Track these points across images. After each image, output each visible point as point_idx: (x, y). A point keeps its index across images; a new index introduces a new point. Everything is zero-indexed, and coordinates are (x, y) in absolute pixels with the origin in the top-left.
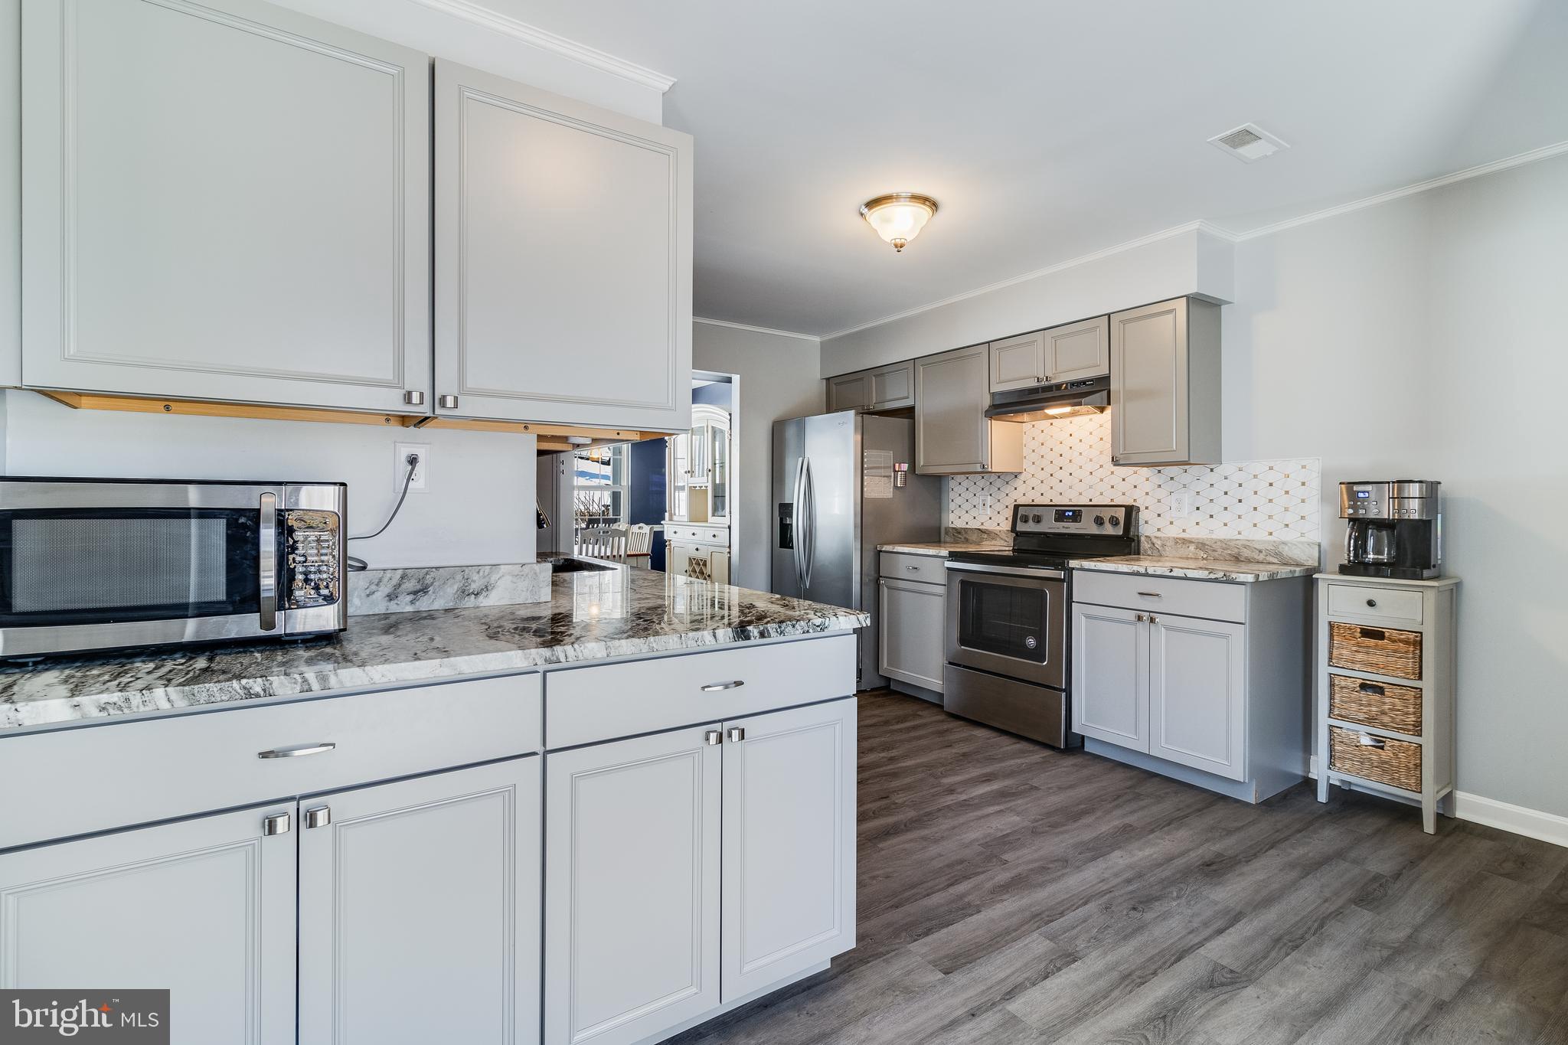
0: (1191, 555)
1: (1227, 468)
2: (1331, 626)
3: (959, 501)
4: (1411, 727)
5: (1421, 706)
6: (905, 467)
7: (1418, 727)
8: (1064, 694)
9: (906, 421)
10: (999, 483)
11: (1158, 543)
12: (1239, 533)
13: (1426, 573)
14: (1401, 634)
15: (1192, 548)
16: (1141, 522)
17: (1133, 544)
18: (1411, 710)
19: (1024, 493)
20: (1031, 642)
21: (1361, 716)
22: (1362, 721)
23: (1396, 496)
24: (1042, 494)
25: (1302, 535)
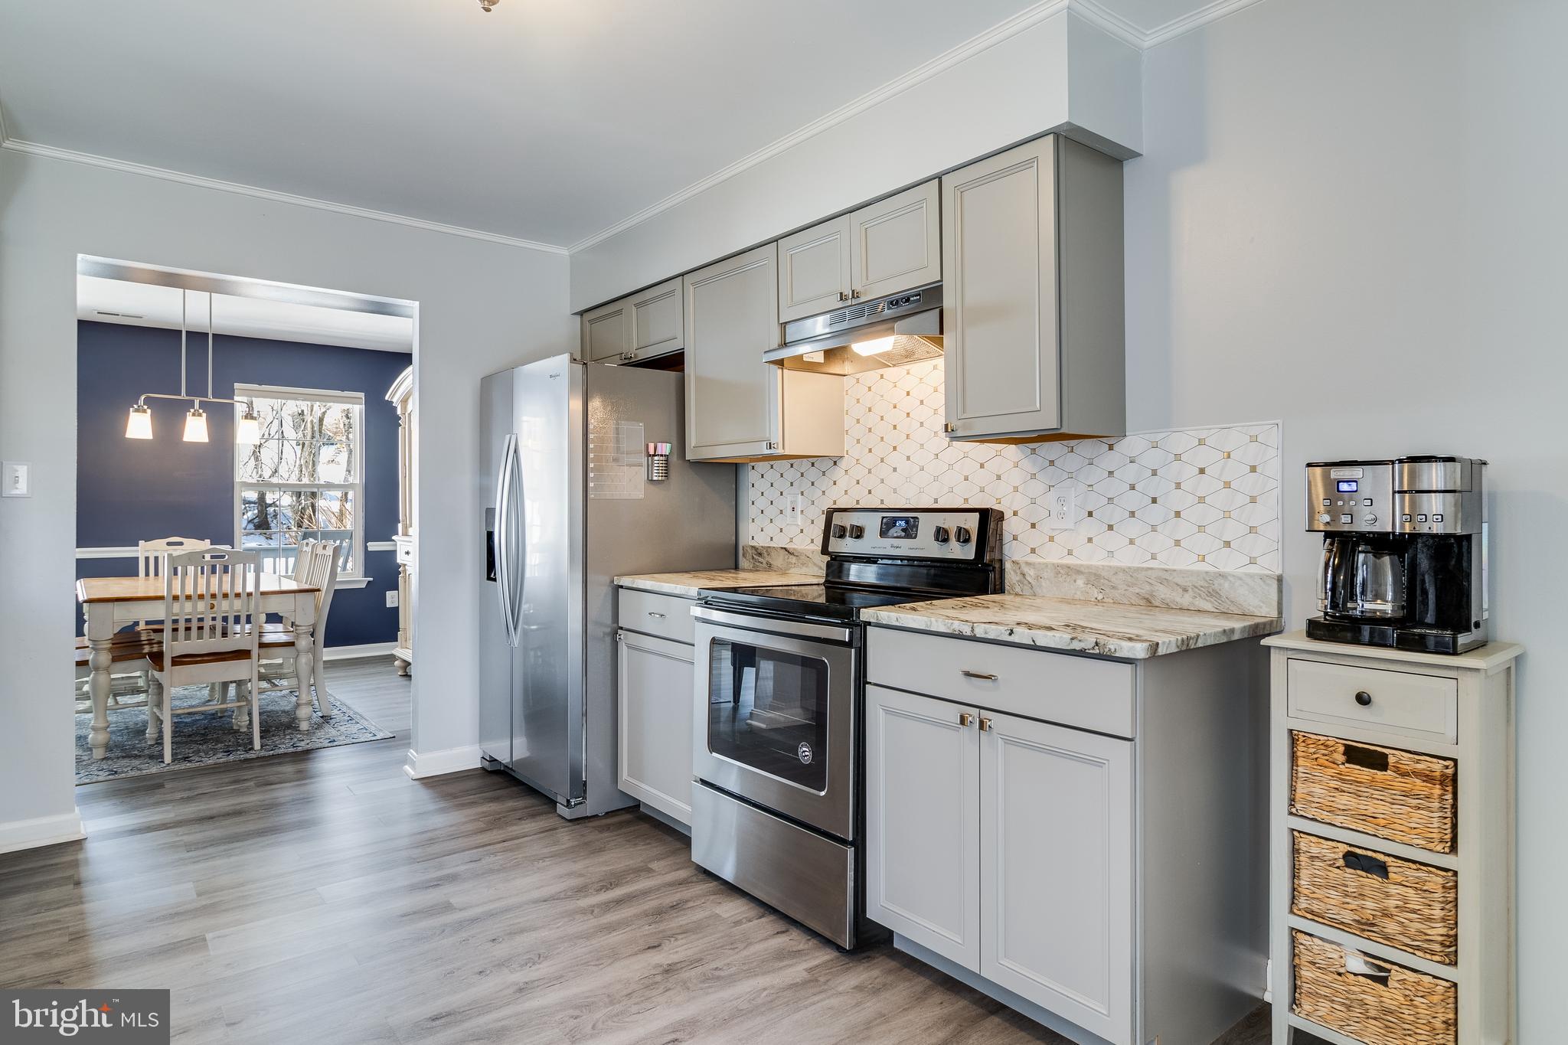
0: (1079, 596)
1: (1132, 443)
2: (1293, 737)
3: (761, 503)
4: (1437, 947)
5: (1456, 906)
6: (665, 448)
7: (1449, 947)
8: (850, 852)
9: (671, 375)
10: (812, 474)
11: (1031, 573)
12: (1154, 557)
13: (1463, 639)
14: (1418, 762)
15: (1080, 582)
16: (1007, 537)
17: (991, 575)
18: (1438, 913)
19: (843, 490)
20: (805, 753)
21: (1348, 917)
22: (1348, 925)
23: (1406, 489)
24: (870, 492)
25: (1253, 561)
